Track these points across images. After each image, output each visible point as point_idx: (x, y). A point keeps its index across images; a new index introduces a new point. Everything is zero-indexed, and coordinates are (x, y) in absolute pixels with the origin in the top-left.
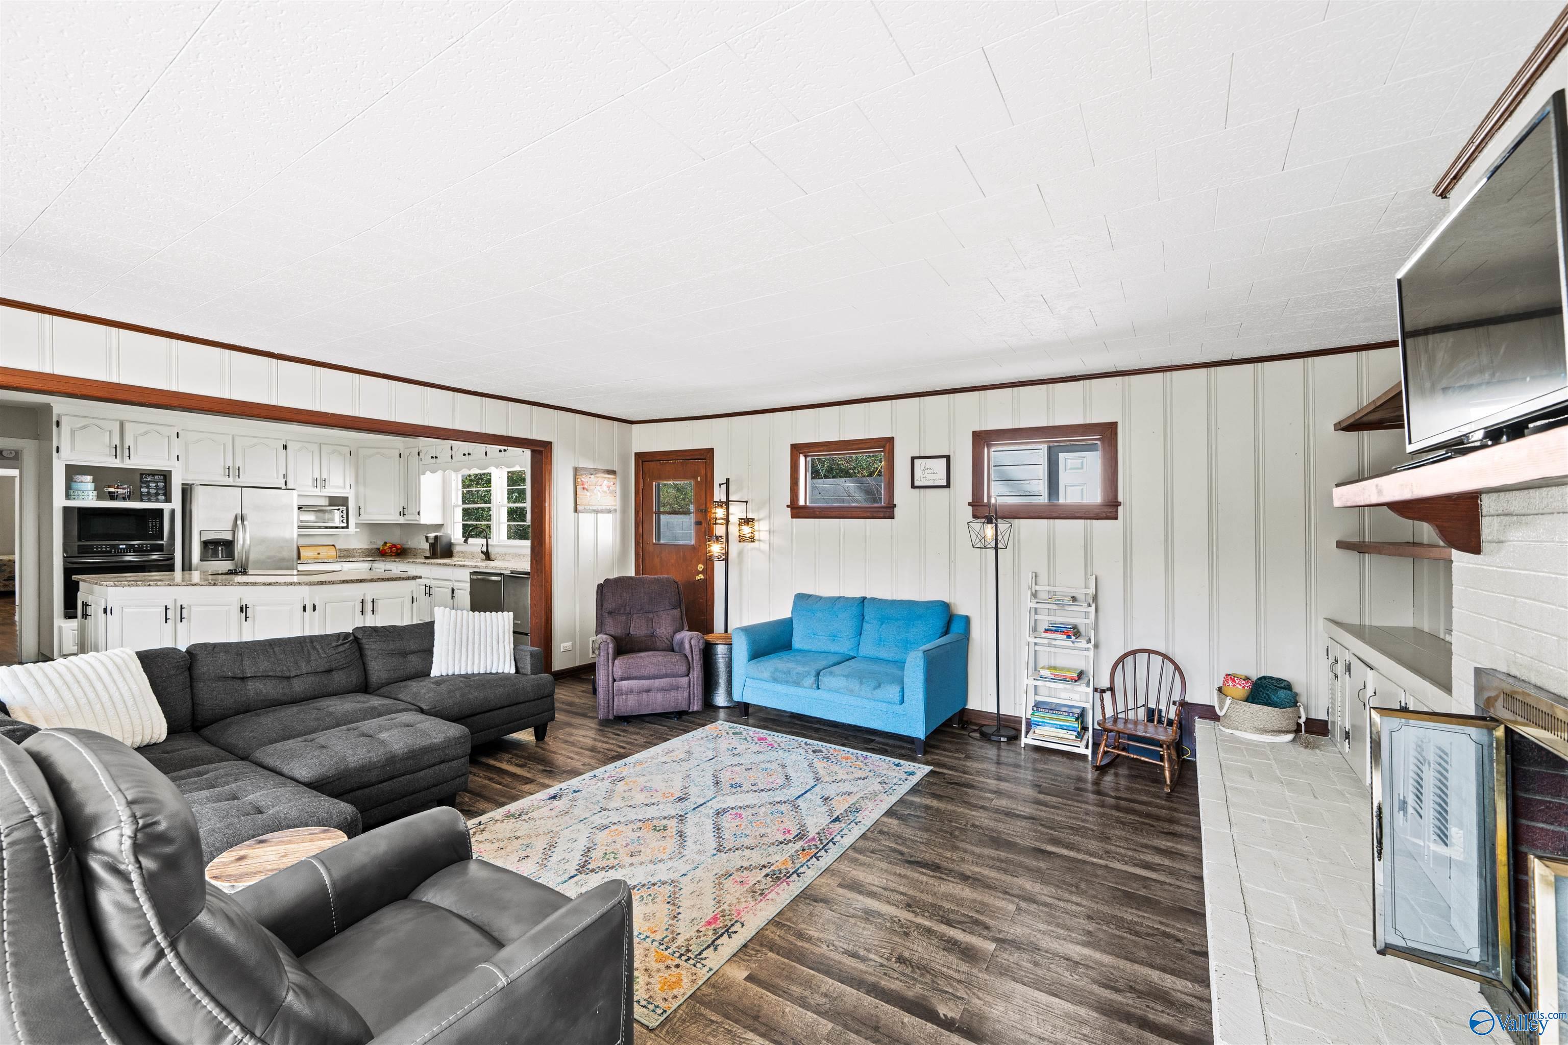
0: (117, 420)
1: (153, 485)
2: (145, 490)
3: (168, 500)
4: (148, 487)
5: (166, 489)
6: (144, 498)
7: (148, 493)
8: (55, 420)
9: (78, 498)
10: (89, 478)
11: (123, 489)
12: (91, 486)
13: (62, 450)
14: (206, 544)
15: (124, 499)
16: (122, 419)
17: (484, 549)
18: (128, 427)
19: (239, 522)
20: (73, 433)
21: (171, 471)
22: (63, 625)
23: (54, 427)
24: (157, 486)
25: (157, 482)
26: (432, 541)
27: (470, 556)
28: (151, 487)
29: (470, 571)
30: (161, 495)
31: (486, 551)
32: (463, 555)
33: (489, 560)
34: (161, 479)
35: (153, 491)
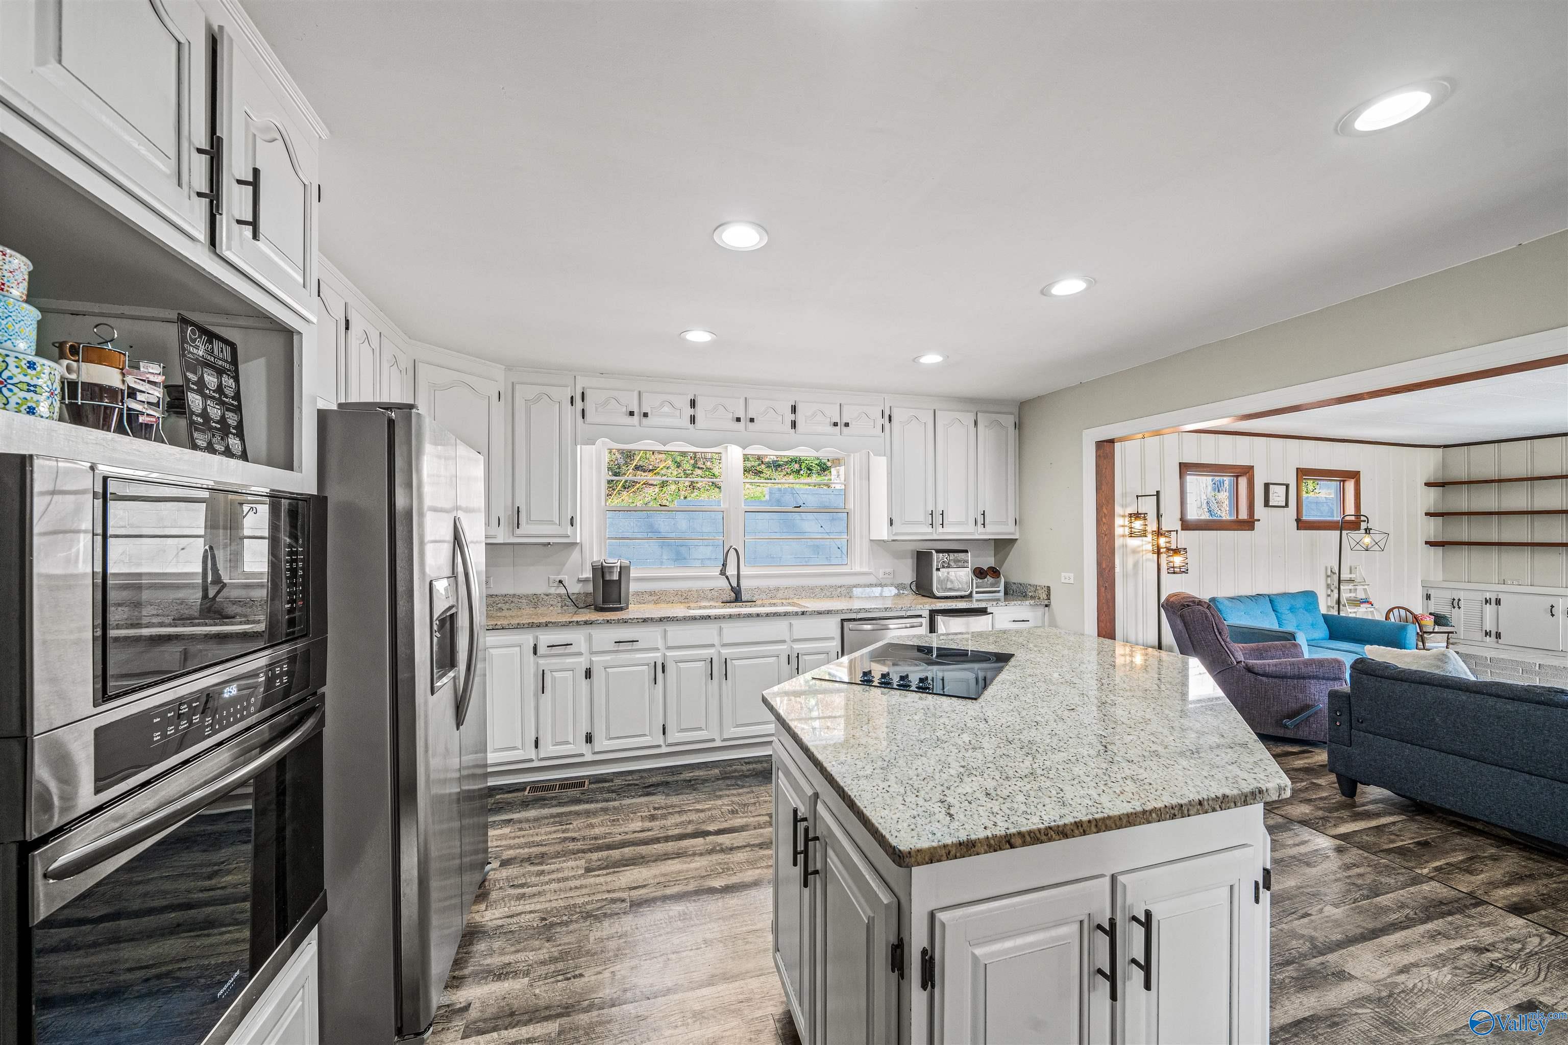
2: (195, 401)
4: (202, 387)
5: (239, 408)
6: (201, 440)
7: (205, 415)
10: (20, 272)
11: (152, 381)
12: (25, 323)
17: (735, 583)
19: (459, 550)
24: (220, 389)
25: (220, 372)
26: (615, 577)
27: (676, 598)
28: (207, 392)
29: (837, 620)
30: (234, 434)
31: (738, 586)
32: (655, 598)
33: (741, 601)
34: (226, 361)
35: (215, 412)
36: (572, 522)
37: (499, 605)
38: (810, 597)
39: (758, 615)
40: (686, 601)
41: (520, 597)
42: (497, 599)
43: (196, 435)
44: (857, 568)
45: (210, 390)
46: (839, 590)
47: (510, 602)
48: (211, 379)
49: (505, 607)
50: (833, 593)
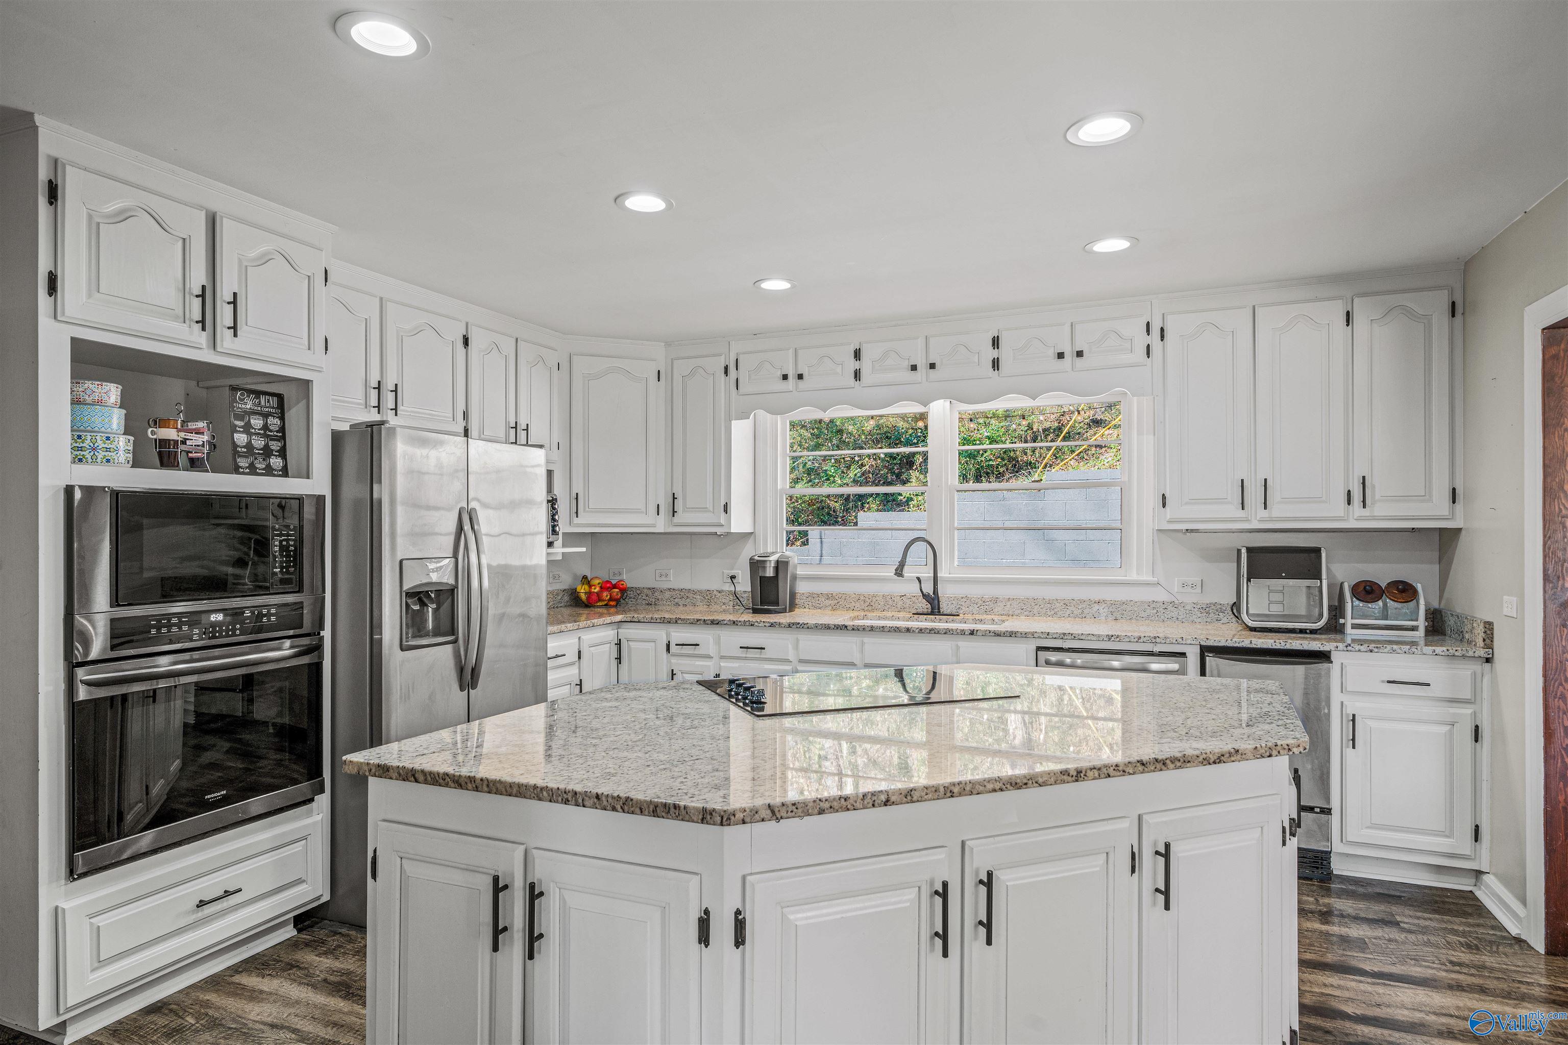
0: (200, 207)
1: (257, 422)
2: (241, 438)
3: (305, 470)
4: (247, 428)
5: (283, 438)
6: (243, 463)
7: (249, 446)
8: (43, 174)
9: (94, 461)
10: (112, 392)
11: (198, 432)
12: (116, 419)
13: (67, 284)
14: (410, 598)
15: (194, 464)
16: (214, 206)
17: (928, 589)
18: (227, 230)
19: (468, 532)
20: (95, 230)
21: (306, 385)
22: (64, 905)
23: (42, 201)
24: (265, 427)
25: (266, 416)
26: (770, 572)
27: (858, 605)
28: (253, 431)
29: (1032, 645)
30: (276, 456)
31: (934, 594)
32: (833, 602)
33: (939, 613)
34: (273, 408)
35: (259, 443)
36: (726, 509)
37: (676, 600)
38: (1046, 615)
40: (870, 608)
41: (694, 592)
42: (674, 593)
43: (238, 460)
44: (1133, 576)
45: (255, 429)
46: (1096, 607)
47: (685, 597)
48: (257, 421)
49: (681, 602)
50: (1086, 611)
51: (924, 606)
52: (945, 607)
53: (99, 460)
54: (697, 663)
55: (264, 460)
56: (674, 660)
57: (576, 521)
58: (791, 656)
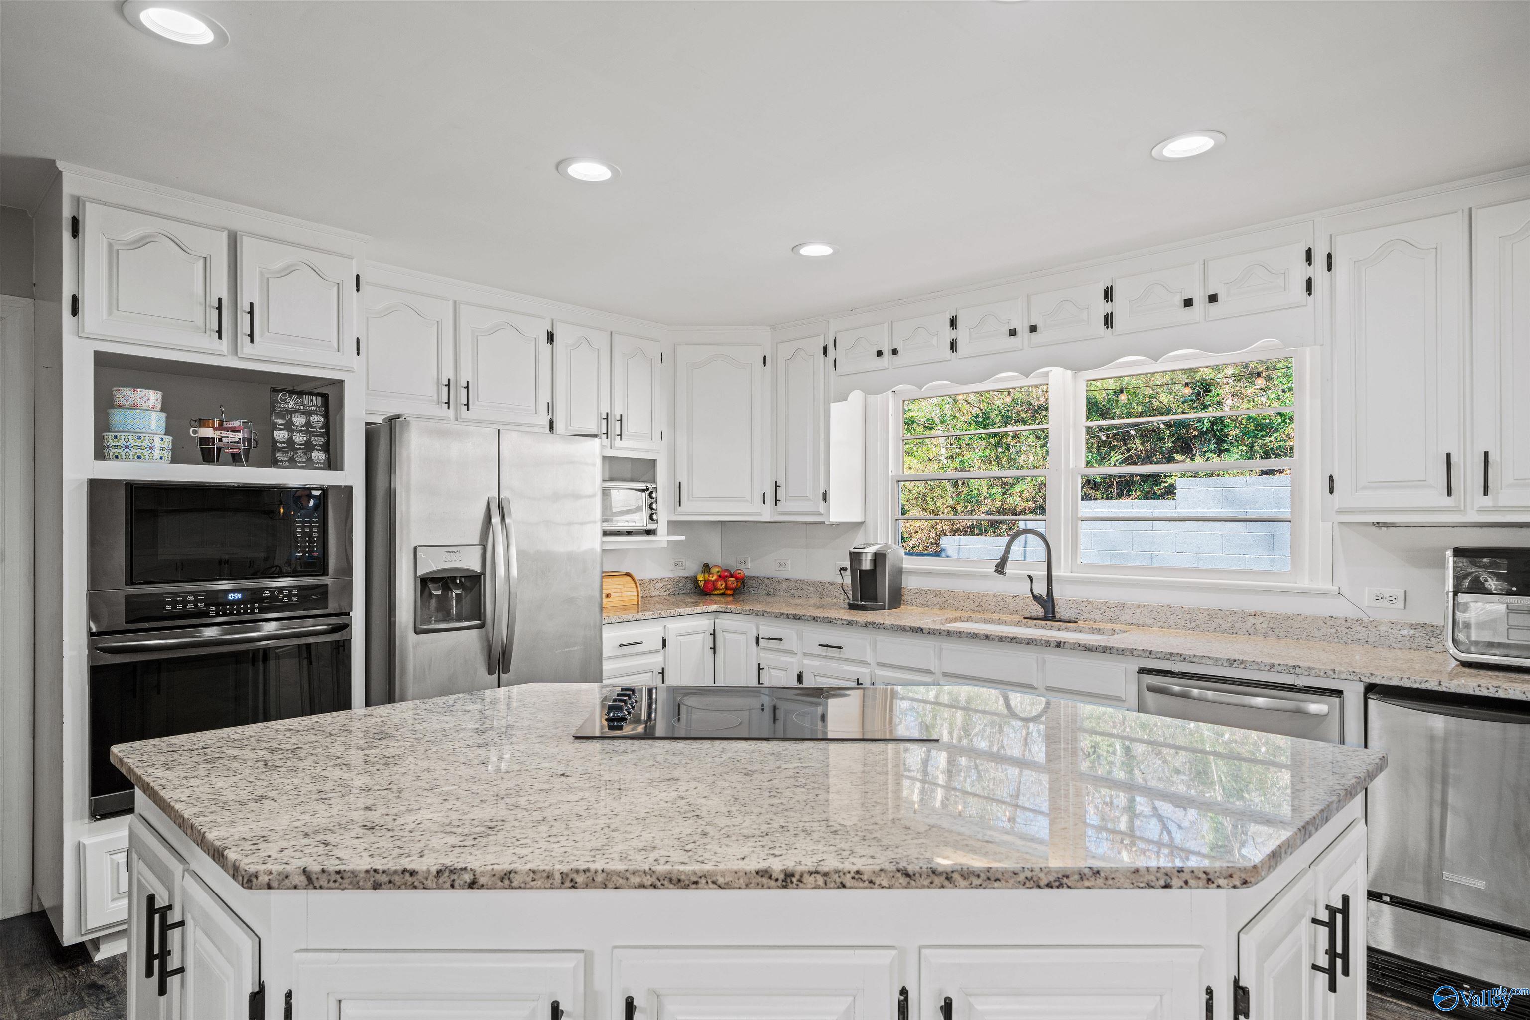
0: (222, 229)
1: (299, 421)
2: (281, 435)
3: (333, 462)
4: (289, 427)
5: (327, 433)
6: (282, 457)
7: (290, 442)
8: (67, 213)
9: (127, 458)
10: (153, 398)
11: (234, 430)
12: (156, 421)
13: (86, 306)
14: (425, 582)
15: (235, 459)
16: (234, 226)
17: (1041, 589)
18: (247, 246)
19: (496, 520)
20: (113, 255)
21: (340, 383)
22: (86, 841)
23: (66, 235)
24: (308, 424)
25: (308, 414)
26: (866, 565)
27: (967, 604)
28: (295, 428)
30: (318, 450)
31: (1048, 595)
32: (941, 600)
33: (1054, 619)
34: (317, 406)
35: (300, 438)
36: (825, 497)
37: (792, 591)
38: (1185, 627)
39: (987, 637)
40: (980, 609)
41: (809, 583)
42: (790, 584)
43: (278, 455)
45: (297, 426)
46: (1251, 620)
47: (800, 588)
48: (299, 419)
49: (797, 594)
50: (1237, 625)
51: (1039, 610)
52: (1062, 610)
53: (131, 457)
54: (783, 659)
55: (305, 454)
56: (762, 654)
57: (680, 509)
58: (869, 658)
